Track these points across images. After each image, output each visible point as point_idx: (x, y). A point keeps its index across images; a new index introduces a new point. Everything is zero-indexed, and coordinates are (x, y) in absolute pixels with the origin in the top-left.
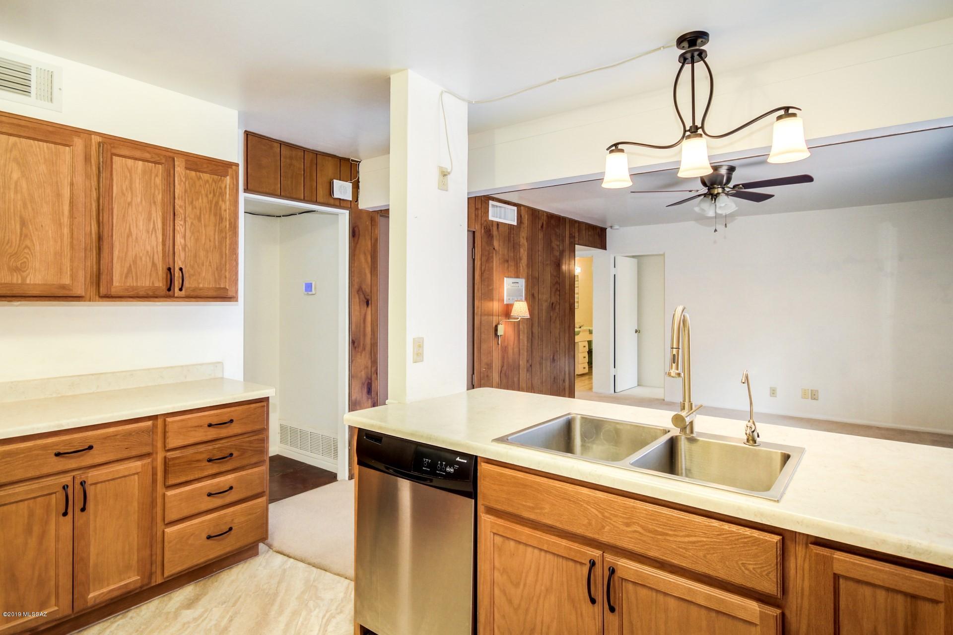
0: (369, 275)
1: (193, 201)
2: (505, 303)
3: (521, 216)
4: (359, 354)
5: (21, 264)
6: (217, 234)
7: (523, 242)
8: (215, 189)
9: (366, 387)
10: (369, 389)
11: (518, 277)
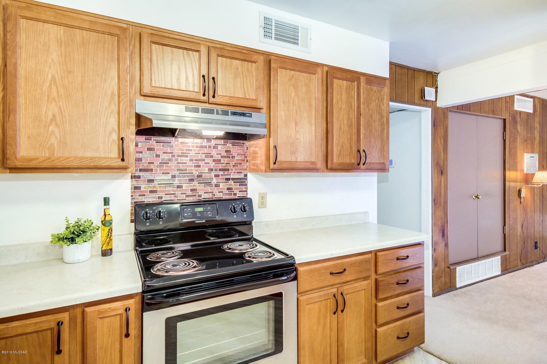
0: (442, 154)
1: (368, 105)
2: (525, 172)
3: (535, 106)
4: (437, 208)
5: (295, 149)
6: (380, 126)
7: (537, 125)
8: (379, 96)
9: (441, 232)
10: (443, 233)
11: (533, 152)
